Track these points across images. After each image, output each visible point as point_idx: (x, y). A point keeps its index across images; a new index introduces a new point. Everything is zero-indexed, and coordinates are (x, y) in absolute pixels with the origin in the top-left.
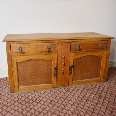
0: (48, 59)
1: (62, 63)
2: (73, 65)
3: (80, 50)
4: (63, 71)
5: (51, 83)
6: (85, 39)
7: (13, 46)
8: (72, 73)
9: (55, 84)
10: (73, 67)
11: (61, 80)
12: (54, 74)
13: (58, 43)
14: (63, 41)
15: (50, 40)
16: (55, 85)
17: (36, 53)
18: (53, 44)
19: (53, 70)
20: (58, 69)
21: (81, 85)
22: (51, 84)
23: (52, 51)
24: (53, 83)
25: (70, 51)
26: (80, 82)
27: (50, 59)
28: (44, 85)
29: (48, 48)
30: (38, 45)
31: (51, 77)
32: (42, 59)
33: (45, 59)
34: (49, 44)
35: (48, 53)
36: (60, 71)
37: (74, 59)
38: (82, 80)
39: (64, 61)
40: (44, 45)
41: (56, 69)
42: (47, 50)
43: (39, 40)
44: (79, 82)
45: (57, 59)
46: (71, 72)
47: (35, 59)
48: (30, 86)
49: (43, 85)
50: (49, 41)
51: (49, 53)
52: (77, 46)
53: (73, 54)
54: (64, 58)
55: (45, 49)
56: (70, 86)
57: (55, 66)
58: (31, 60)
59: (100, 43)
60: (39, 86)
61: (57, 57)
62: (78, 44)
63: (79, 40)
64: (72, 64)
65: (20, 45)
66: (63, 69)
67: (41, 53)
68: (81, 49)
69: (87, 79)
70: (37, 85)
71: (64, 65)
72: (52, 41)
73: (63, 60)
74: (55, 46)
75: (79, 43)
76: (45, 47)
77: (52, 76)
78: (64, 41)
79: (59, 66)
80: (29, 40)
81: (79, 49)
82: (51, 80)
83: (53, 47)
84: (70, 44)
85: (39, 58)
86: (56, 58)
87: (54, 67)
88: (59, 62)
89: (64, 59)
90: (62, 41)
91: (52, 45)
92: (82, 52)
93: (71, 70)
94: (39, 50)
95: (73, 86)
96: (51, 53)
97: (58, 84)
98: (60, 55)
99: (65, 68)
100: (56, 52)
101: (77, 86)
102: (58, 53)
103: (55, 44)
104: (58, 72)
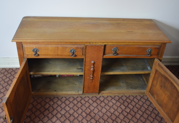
1: (90, 69)
4: (91, 78)
7: (25, 46)
11: (88, 87)
13: (86, 46)
18: (79, 47)
23: (76, 55)
29: (72, 51)
30: (58, 48)
34: (74, 47)
39: (93, 68)
40: (66, 48)
50: (74, 43)
52: (113, 49)
54: (94, 63)
55: (67, 52)
61: (85, 61)
63: (116, 43)
65: (34, 46)
66: (91, 76)
67: (62, 56)
68: (118, 54)
71: (94, 71)
72: (77, 43)
74: (81, 49)
76: (68, 50)
78: (95, 43)
83: (79, 50)
90: (91, 43)
91: (78, 48)
94: (59, 53)
98: (88, 60)
99: (94, 74)
100: (83, 56)
101: (110, 95)
102: (85, 57)
103: (81, 47)
104: (85, 79)
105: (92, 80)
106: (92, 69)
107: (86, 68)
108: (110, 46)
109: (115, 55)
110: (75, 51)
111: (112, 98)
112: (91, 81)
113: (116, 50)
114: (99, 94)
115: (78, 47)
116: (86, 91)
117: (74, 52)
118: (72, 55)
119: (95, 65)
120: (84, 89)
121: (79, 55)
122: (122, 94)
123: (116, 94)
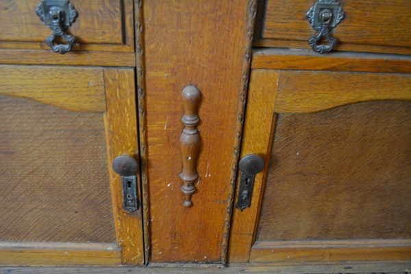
0: (65, 101)
1: (178, 138)
3: (331, 44)
4: (186, 190)
8: (255, 200)
12: (120, 200)
23: (85, 39)
24: (123, 245)
27: (86, 104)
29: (54, 11)
36: (165, 183)
37: (276, 116)
38: (316, 244)
39: (195, 127)
42: (48, 34)
44: (295, 251)
45: (141, 109)
52: (312, 11)
53: (275, 75)
54: (197, 102)
56: (234, 268)
61: (140, 88)
68: (339, 43)
69: (351, 237)
71: (197, 149)
79: (157, 154)
83: (96, 5)
86: (130, 100)
88: (158, 126)
95: (251, 270)
97: (157, 252)
98: (157, 75)
99: (200, 167)
100: (126, 48)
102: (143, 58)
104: (152, 190)
105: (190, 196)
106: (187, 137)
107: (152, 127)
109: (325, 52)
110: (71, 14)
112: (187, 203)
113: (333, 17)
114: (227, 264)
119: (201, 112)
120: (153, 242)
121: (99, 39)
122: (337, 267)
123: (310, 267)
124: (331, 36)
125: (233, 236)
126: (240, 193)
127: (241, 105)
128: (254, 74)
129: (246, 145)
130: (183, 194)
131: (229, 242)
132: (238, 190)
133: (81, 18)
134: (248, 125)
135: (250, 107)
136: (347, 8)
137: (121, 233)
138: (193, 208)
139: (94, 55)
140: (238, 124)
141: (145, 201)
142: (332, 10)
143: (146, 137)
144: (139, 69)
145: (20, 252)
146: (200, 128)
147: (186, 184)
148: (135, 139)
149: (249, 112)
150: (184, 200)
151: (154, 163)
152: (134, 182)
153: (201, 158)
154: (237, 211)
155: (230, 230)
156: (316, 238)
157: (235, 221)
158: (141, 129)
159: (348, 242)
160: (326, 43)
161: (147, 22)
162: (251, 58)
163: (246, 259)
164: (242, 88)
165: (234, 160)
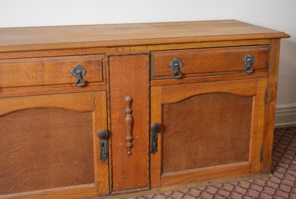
0: (78, 107)
1: (124, 119)
2: (160, 122)
3: (180, 75)
4: (129, 144)
5: (92, 181)
6: (197, 42)
8: (159, 148)
9: (107, 183)
10: (160, 129)
11: (123, 172)
12: (99, 155)
13: (109, 57)
14: (125, 48)
15: (82, 48)
16: (105, 187)
17: (40, 89)
18: (93, 59)
19: (96, 141)
20: (113, 137)
21: (190, 186)
22: (92, 185)
23: (88, 81)
24: (99, 183)
25: (150, 80)
26: (186, 175)
27: (87, 109)
28: (71, 187)
29: (78, 71)
30: (43, 65)
31: (93, 162)
32: (61, 108)
33: (70, 107)
34: (80, 60)
35: (78, 89)
36: (119, 143)
37: (163, 105)
38: (191, 171)
39: (131, 113)
40: (62, 63)
41: (107, 136)
43: (46, 48)
44: (182, 175)
45: (109, 107)
46: (156, 145)
47: (37, 108)
48: (24, 193)
49: (66, 188)
50: (80, 52)
51: (82, 89)
52: (171, 64)
53: (159, 88)
54: (131, 102)
55: (66, 76)
56: (154, 191)
57: (102, 129)
58: (24, 110)
59: (244, 53)
60: (54, 193)
61: (108, 99)
62: (173, 57)
63: (176, 47)
64: (156, 120)
66: (128, 138)
67: (54, 88)
68: (183, 74)
69: (207, 165)
70: (47, 190)
71: (132, 124)
72: (88, 51)
73: (128, 110)
74: (99, 65)
75: (176, 53)
76: (67, 70)
77: (95, 160)
78: (128, 48)
79: (115, 129)
80: (15, 50)
81: (177, 74)
82: (93, 171)
83: (93, 68)
84: (147, 58)
85: (51, 105)
86: (104, 104)
87: (99, 131)
88: (116, 115)
89: (130, 106)
90: (120, 49)
91: (90, 62)
92: (188, 82)
93: (156, 140)
94: (47, 79)
95: (163, 190)
96: (87, 89)
97: (116, 185)
98: (115, 93)
99: (134, 133)
100: (103, 83)
101: (178, 189)
102: (109, 87)
103: (98, 59)
104: (113, 147)
105: (131, 147)
106: (128, 118)
107: (113, 116)
108: (164, 57)
110: (84, 72)
111: (185, 194)
112: (129, 153)
113: (179, 65)
114: (150, 187)
115: (89, 60)
116: (118, 183)
117: (81, 72)
118: (78, 83)
119: (133, 107)
120: (114, 178)
121: (93, 80)
122: (204, 183)
123: (191, 185)
124: (180, 72)
125: (151, 170)
126: (152, 144)
127: (148, 101)
128: (152, 88)
129: (152, 120)
130: (127, 147)
131: (150, 173)
132: (151, 143)
133: (87, 73)
134: (152, 111)
135: (151, 102)
136: (183, 61)
137: (98, 174)
138: (132, 155)
139: (91, 87)
140: (148, 110)
141: (110, 154)
142: (178, 63)
143: (111, 121)
144: (108, 91)
145: (46, 195)
146: (133, 114)
147: (128, 142)
148: (106, 122)
149: (152, 105)
150: (128, 151)
151: (113, 133)
152: (105, 144)
153: (134, 128)
154: (152, 155)
155: (150, 165)
156: (191, 168)
157: (151, 161)
158: (109, 117)
159: (206, 168)
160: (179, 75)
161: (110, 73)
162: (150, 82)
163: (159, 184)
164: (148, 94)
165: (148, 127)
